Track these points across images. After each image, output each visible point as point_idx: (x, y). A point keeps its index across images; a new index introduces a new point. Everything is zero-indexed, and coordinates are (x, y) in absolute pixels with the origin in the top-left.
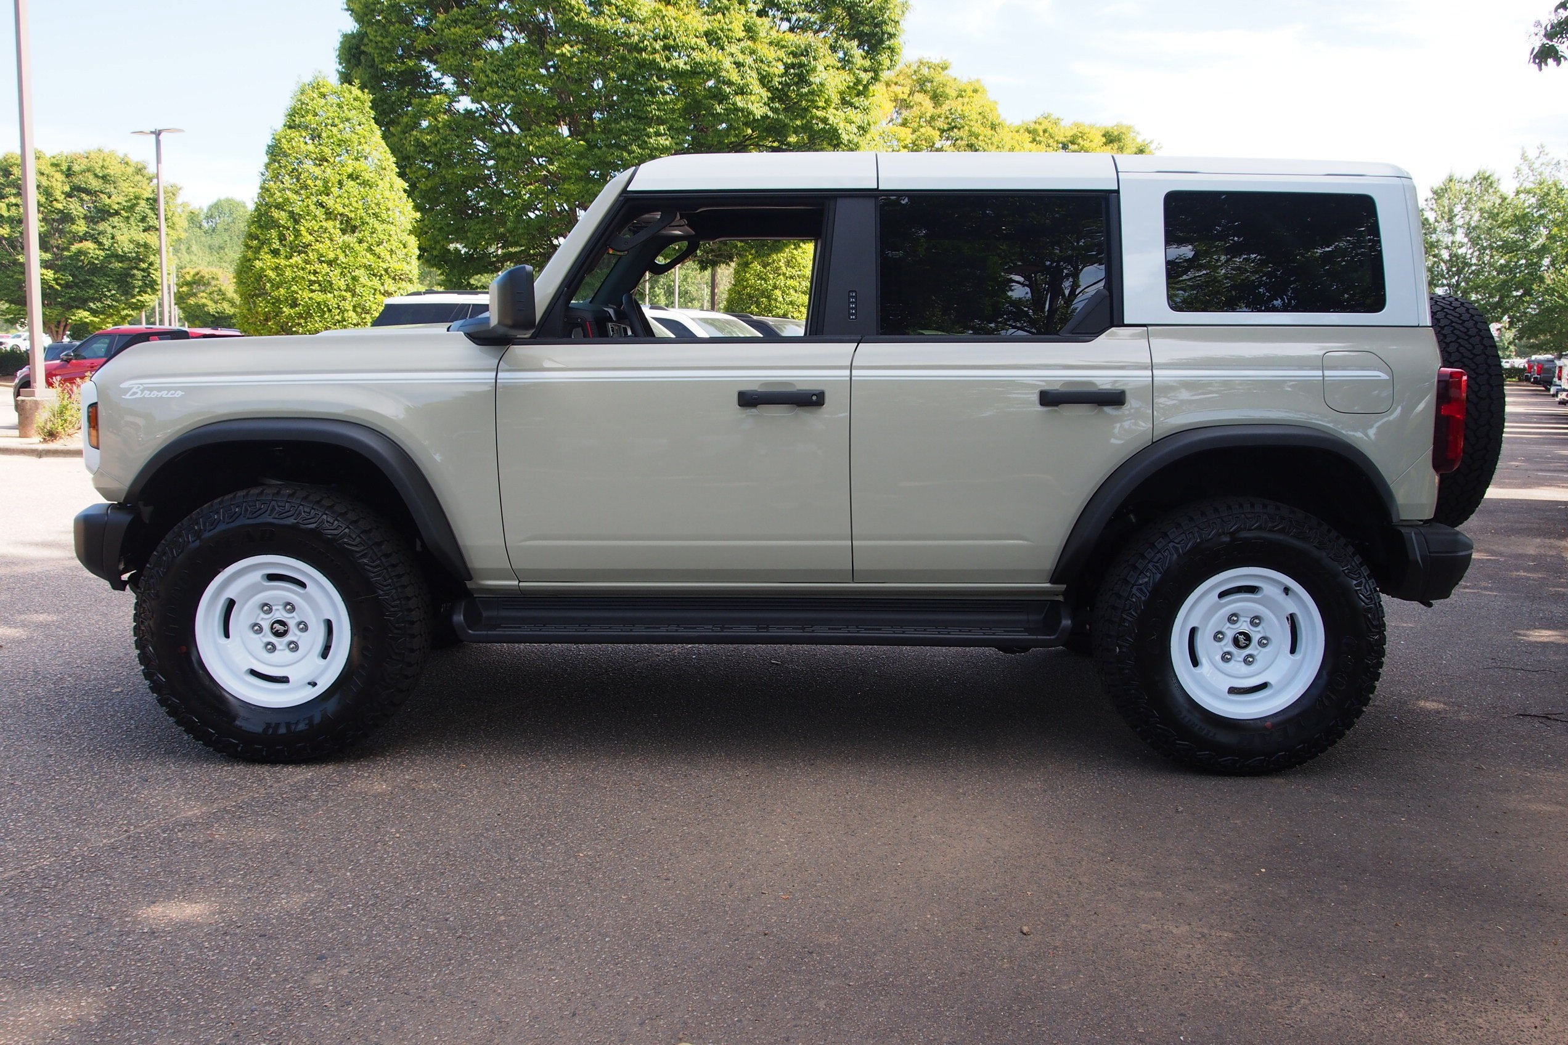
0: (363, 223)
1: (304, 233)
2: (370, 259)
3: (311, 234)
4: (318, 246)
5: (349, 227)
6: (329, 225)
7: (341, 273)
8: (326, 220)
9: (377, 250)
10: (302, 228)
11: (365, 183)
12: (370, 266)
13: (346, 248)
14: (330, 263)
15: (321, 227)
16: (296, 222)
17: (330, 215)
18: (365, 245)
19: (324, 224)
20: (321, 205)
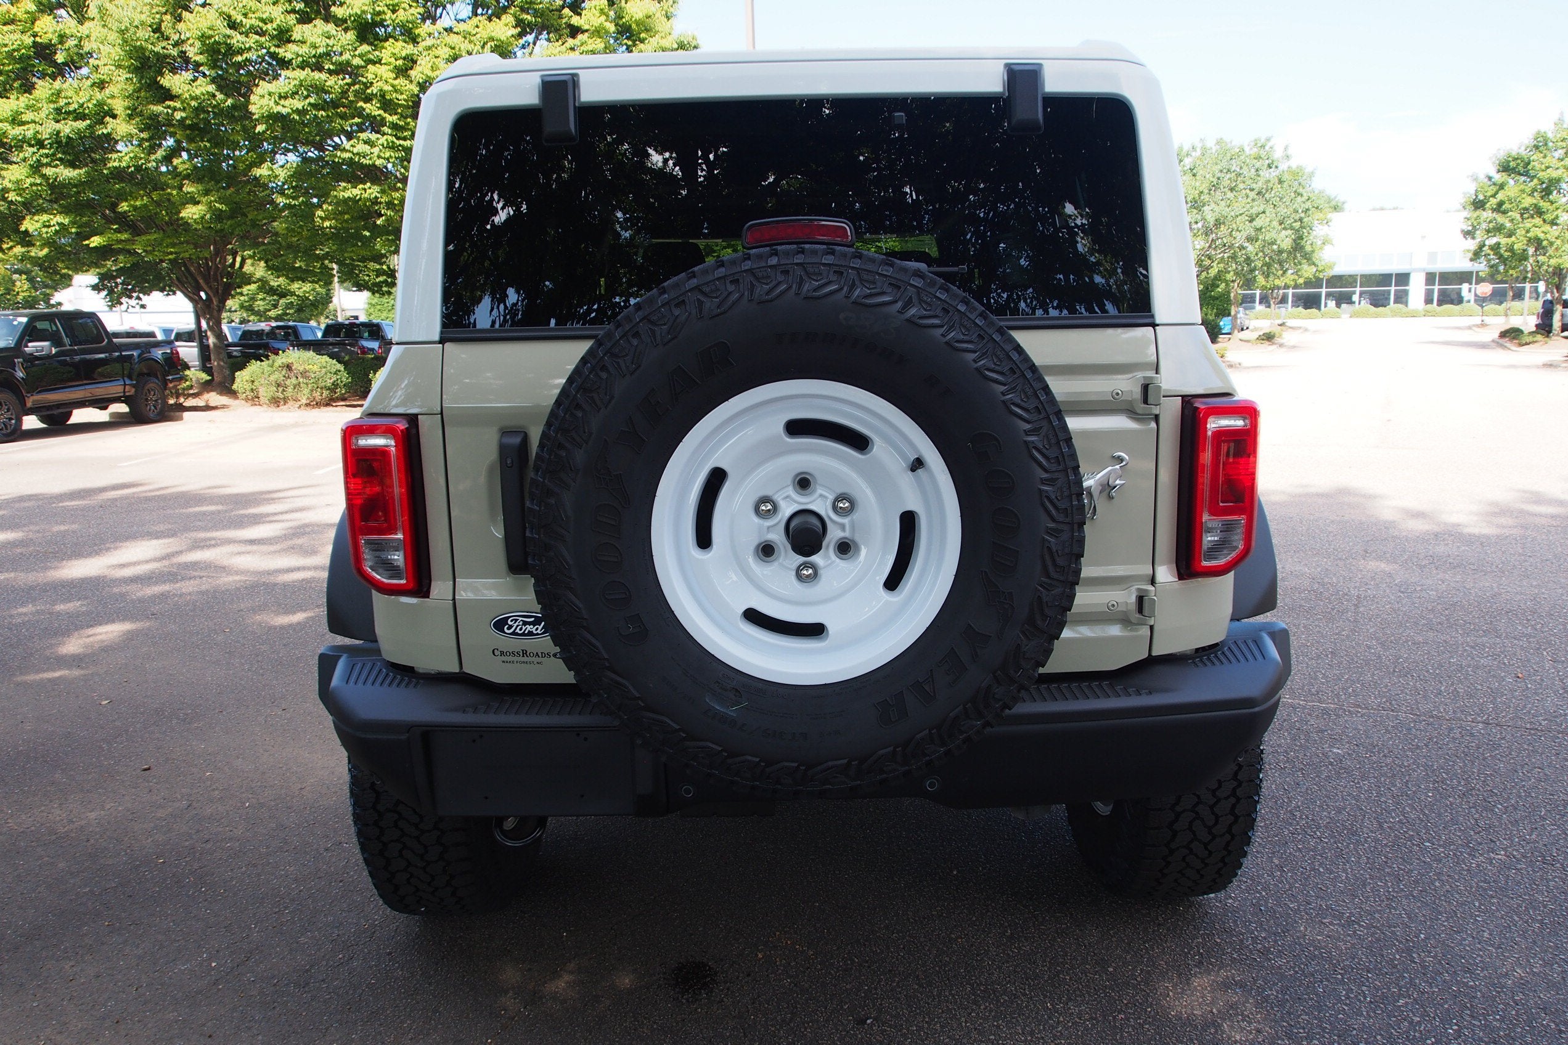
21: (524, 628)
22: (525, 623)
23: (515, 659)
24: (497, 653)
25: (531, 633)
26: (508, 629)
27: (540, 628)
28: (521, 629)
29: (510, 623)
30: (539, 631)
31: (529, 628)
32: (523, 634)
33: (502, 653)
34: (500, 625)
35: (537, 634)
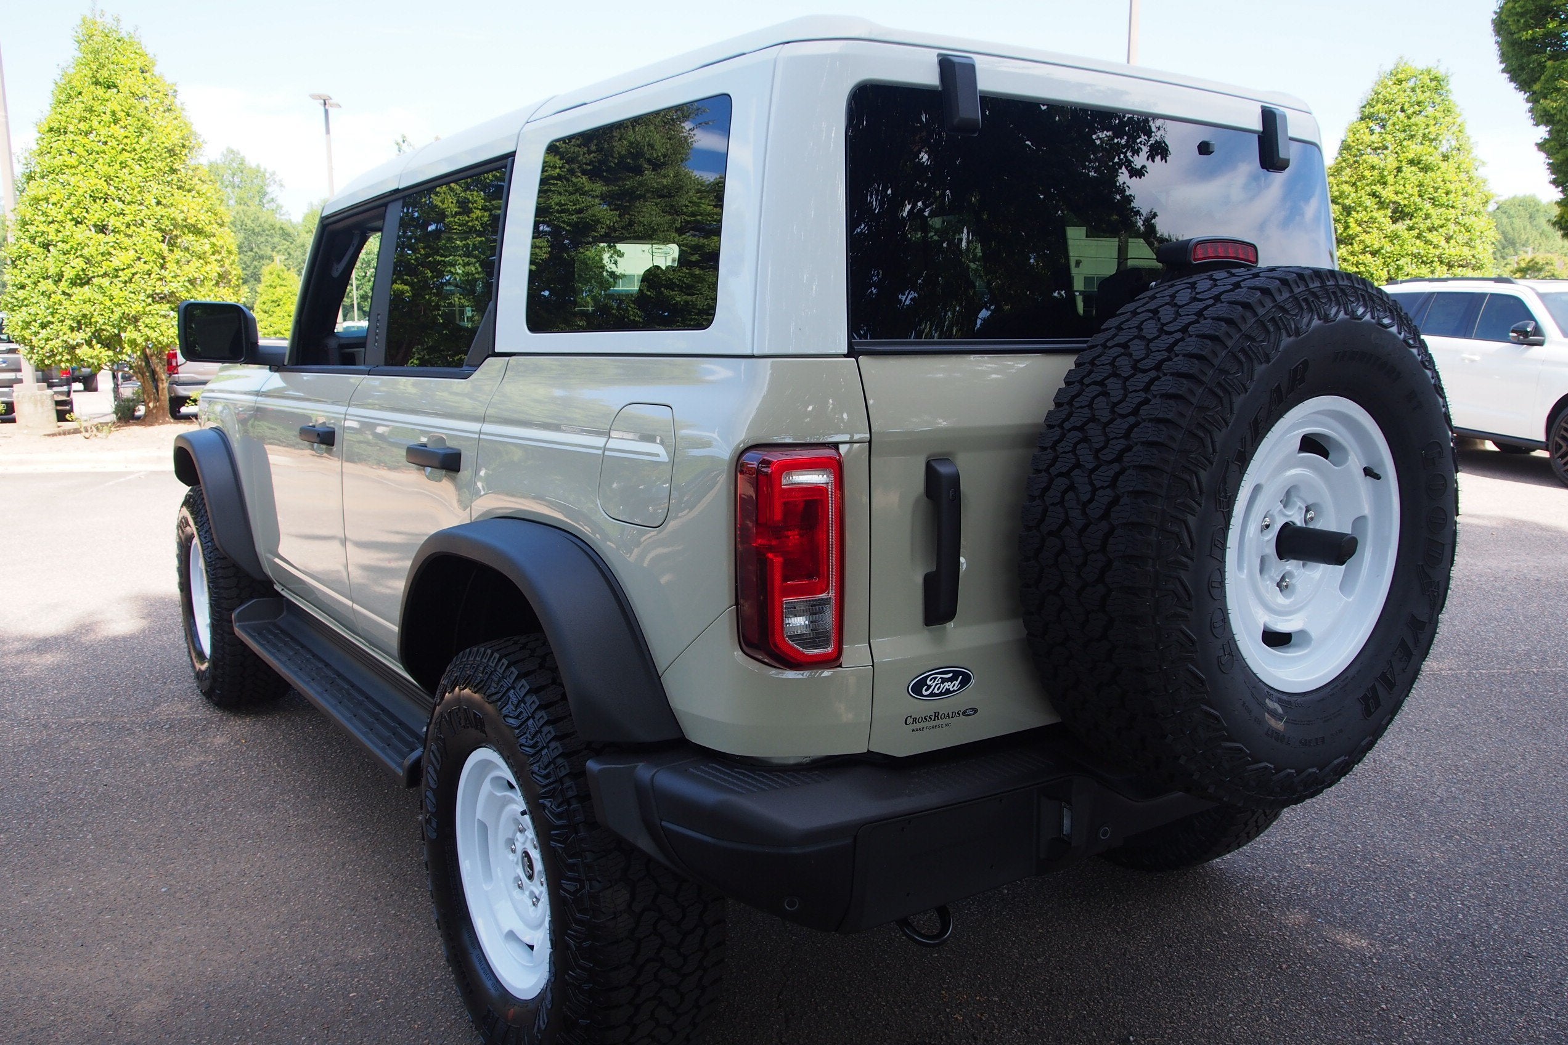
0: (1416, 210)
1: (1352, 225)
2: (1419, 247)
3: (1360, 225)
4: (1364, 237)
5: (1399, 214)
6: (1379, 215)
7: (1384, 263)
8: (1378, 209)
9: (1429, 236)
10: (1352, 220)
11: (1426, 169)
12: (1419, 253)
13: (1393, 237)
14: (1374, 254)
15: (1371, 218)
16: (1349, 214)
17: (1382, 204)
18: (1415, 232)
19: (1375, 214)
20: (1374, 195)
21: (942, 686)
22: (944, 681)
23: (927, 724)
24: (910, 720)
25: (948, 691)
26: (926, 690)
27: (957, 683)
28: (938, 689)
29: (929, 683)
30: (955, 688)
31: (948, 685)
32: (941, 694)
33: (915, 720)
34: (918, 688)
35: (954, 691)
